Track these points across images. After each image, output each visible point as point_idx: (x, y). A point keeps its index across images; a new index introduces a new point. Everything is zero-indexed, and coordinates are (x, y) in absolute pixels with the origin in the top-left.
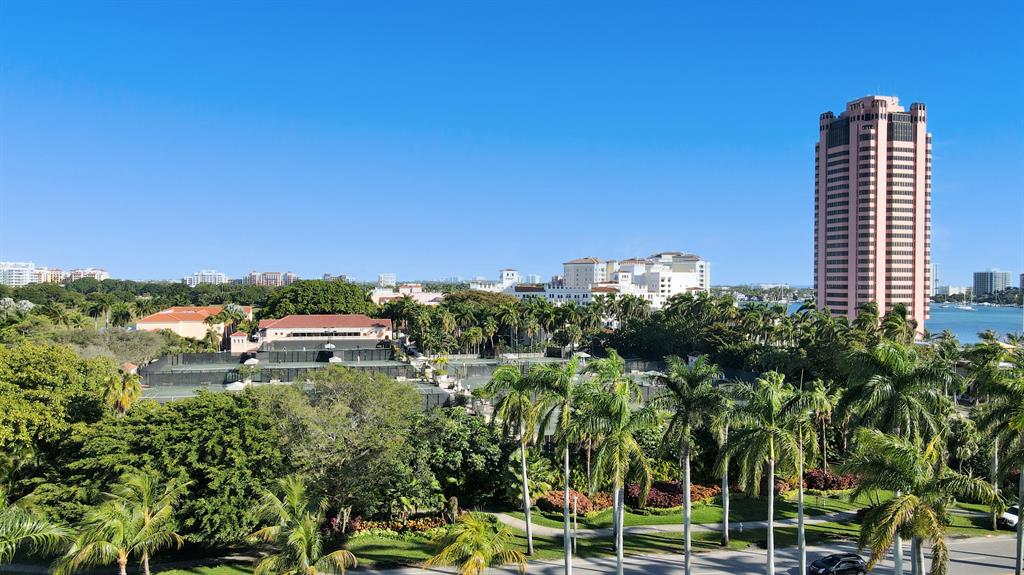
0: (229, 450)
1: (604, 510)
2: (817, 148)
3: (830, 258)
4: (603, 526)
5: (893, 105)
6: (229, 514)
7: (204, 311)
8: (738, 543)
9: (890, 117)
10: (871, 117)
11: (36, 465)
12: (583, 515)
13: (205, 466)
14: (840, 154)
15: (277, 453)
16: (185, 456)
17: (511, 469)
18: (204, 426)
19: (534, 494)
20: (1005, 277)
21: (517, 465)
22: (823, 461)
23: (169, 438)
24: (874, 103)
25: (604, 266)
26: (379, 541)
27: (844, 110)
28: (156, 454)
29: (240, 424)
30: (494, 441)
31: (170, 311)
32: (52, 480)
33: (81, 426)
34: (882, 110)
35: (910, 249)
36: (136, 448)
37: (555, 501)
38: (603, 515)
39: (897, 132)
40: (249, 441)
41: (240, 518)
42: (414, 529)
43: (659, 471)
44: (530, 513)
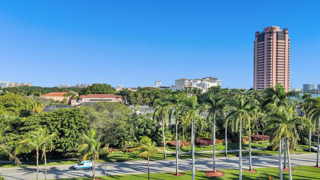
0: (71, 124)
1: (188, 146)
2: (254, 43)
3: (258, 80)
4: (187, 151)
5: (278, 29)
6: (71, 143)
7: (63, 93)
8: (230, 155)
9: (277, 33)
10: (271, 33)
11: (10, 130)
12: (181, 148)
13: (64, 129)
14: (261, 44)
15: (86, 125)
16: (57, 126)
17: (159, 133)
18: (63, 116)
19: (166, 141)
20: (313, 85)
21: (161, 132)
22: (256, 133)
23: (52, 120)
24: (272, 28)
25: (188, 81)
26: (118, 155)
27: (263, 31)
28: (48, 125)
29: (74, 116)
30: (154, 125)
31: (52, 93)
32: (15, 133)
33: (25, 118)
34: (274, 31)
35: (283, 74)
36: (42, 124)
37: (173, 144)
38: (188, 148)
39: (279, 37)
40: (77, 121)
41: (74, 145)
42: (129, 151)
43: (205, 135)
44: (165, 147)
